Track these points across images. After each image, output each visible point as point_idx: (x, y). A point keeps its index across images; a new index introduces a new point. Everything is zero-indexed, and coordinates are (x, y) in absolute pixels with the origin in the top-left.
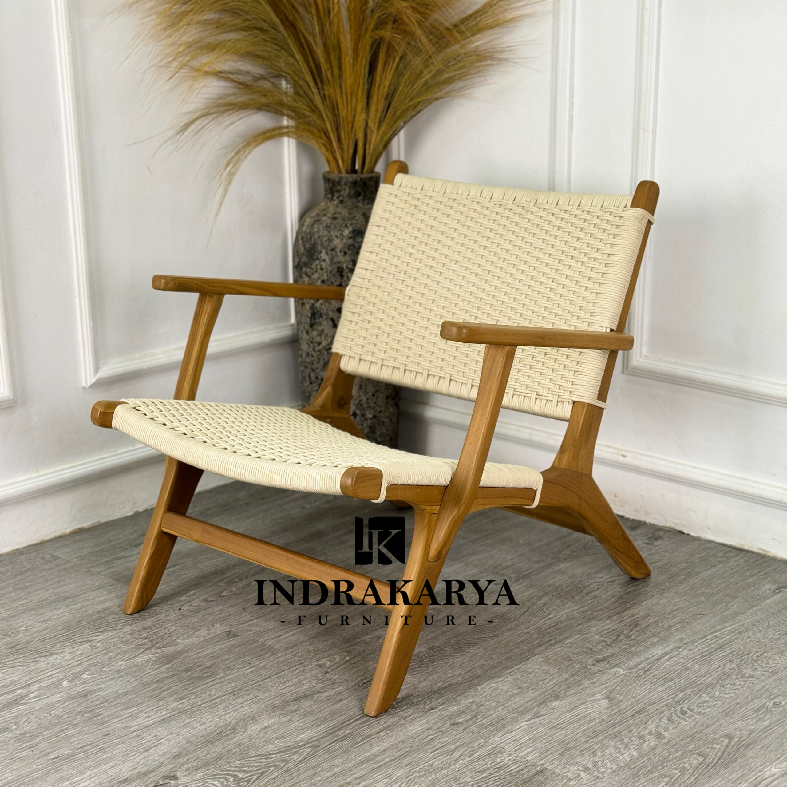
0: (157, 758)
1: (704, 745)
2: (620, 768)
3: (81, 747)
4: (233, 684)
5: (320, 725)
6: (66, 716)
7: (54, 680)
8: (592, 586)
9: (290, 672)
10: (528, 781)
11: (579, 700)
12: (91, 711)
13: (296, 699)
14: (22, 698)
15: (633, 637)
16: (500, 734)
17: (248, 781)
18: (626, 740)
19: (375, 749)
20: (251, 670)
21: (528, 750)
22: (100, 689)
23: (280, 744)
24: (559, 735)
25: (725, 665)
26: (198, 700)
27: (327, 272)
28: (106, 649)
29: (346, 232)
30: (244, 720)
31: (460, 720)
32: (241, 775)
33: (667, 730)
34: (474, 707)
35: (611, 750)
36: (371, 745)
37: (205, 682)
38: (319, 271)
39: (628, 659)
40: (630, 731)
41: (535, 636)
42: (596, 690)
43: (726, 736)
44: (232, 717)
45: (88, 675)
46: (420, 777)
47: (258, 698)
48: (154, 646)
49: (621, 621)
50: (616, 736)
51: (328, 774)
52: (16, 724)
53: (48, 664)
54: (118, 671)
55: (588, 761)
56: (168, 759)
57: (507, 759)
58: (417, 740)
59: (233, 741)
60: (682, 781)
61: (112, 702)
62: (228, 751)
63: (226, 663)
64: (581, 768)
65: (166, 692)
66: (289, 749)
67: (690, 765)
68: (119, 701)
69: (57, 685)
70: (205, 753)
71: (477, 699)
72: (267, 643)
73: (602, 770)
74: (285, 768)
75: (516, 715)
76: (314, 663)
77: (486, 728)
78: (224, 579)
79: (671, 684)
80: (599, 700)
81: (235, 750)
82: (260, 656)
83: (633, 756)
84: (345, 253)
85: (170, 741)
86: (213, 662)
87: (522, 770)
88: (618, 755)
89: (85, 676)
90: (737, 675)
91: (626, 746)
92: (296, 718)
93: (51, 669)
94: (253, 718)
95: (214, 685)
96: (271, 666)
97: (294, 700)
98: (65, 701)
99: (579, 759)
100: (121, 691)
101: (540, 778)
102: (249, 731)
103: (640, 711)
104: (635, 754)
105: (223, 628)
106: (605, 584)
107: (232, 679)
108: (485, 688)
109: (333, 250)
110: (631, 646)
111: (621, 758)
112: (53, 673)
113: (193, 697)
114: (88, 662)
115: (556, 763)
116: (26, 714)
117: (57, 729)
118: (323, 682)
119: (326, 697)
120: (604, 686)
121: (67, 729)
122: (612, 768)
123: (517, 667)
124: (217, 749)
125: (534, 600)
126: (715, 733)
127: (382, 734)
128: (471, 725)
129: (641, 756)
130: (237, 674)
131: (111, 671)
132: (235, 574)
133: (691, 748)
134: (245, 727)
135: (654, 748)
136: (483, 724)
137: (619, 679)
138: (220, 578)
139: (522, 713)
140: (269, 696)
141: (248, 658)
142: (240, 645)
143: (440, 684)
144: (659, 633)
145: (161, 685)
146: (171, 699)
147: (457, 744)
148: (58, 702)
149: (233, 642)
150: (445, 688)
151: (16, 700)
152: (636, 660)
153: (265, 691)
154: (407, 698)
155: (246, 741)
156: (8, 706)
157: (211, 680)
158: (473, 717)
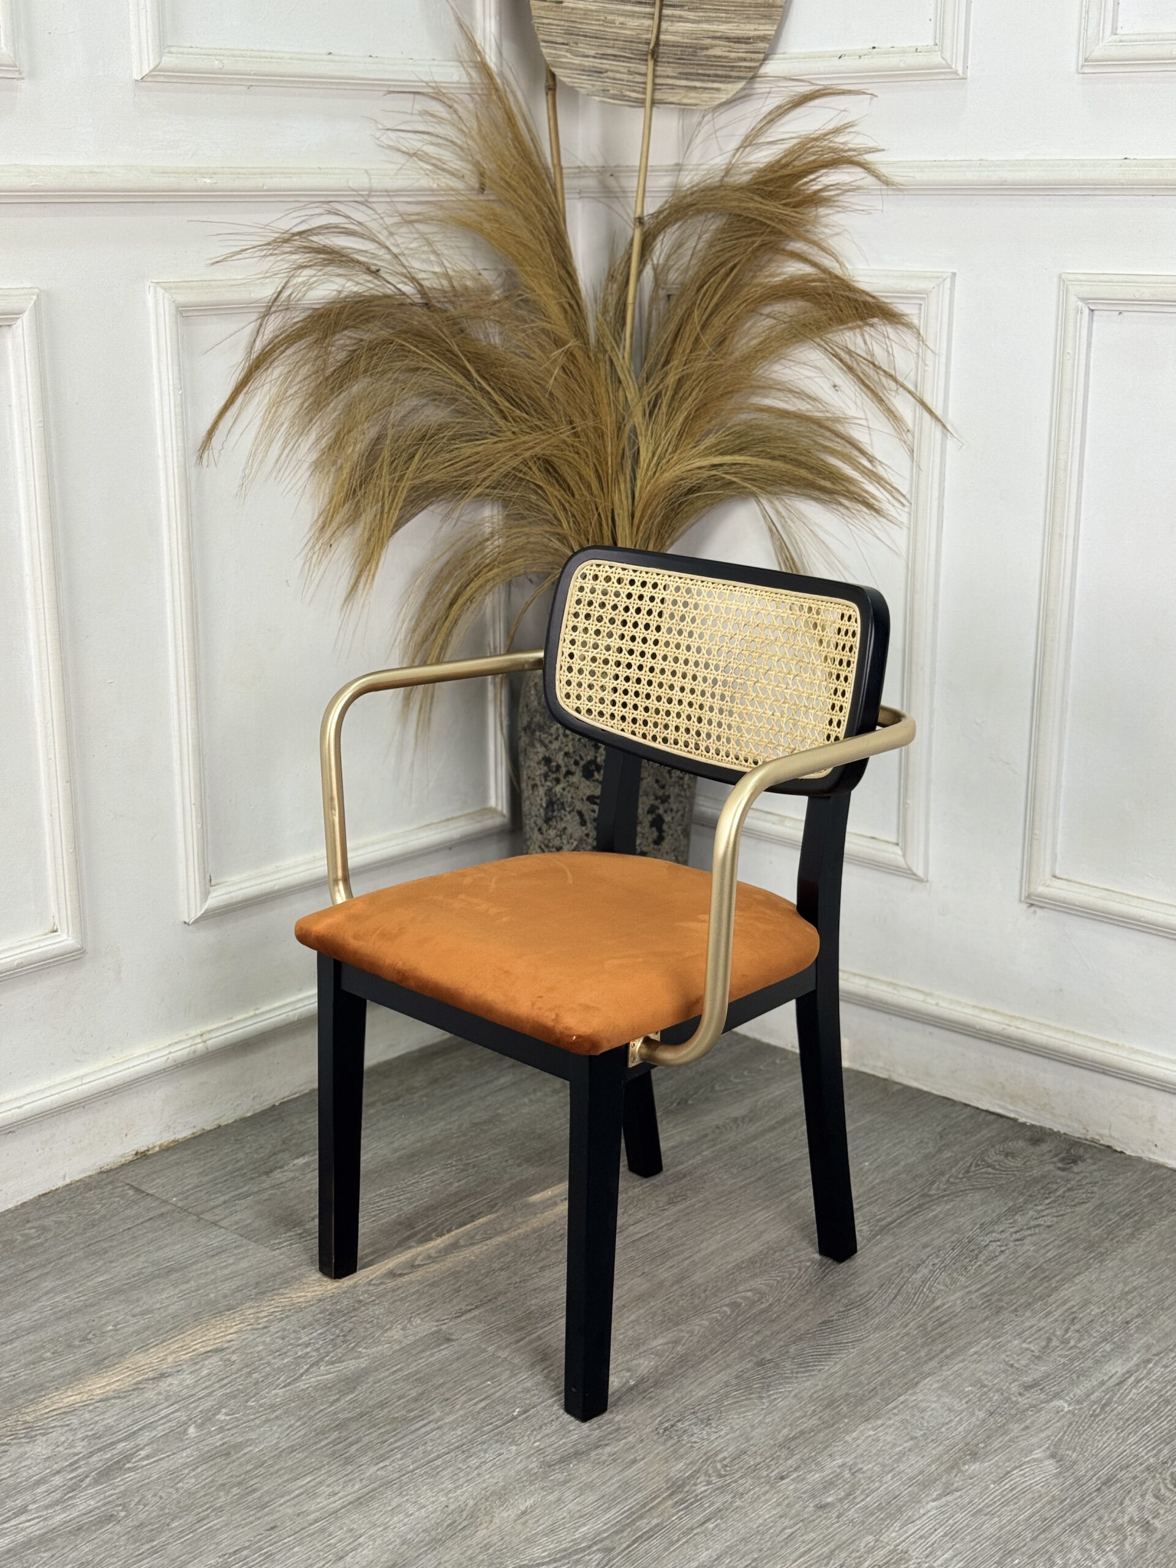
3: (235, 1552)
4: (459, 1432)
5: (609, 1509)
6: (202, 1493)
7: (173, 1424)
8: (991, 1248)
9: (546, 1408)
11: (1009, 1460)
12: (240, 1484)
13: (563, 1460)
14: (128, 1458)
15: (1072, 1343)
16: (897, 1526)
18: (1096, 1535)
19: (705, 1555)
20: (483, 1404)
22: (249, 1442)
23: (550, 1545)
24: (990, 1527)
26: (408, 1461)
28: (247, 1366)
30: (487, 1500)
31: (829, 1500)
33: (1157, 1515)
34: (847, 1475)
35: (1076, 1554)
36: (695, 1546)
37: (413, 1428)
39: (1072, 1383)
40: (1100, 1519)
41: (919, 1341)
42: (1034, 1440)
44: (466, 1494)
45: (226, 1414)
47: (503, 1457)
48: (322, 1359)
49: (1049, 1313)
50: (1079, 1529)
52: (124, 1506)
53: (160, 1393)
54: (273, 1407)
58: (767, 1536)
59: (474, 1541)
61: (271, 1466)
63: (441, 1390)
65: (355, 1447)
68: (282, 1463)
69: (179, 1432)
71: (849, 1460)
75: (916, 1489)
77: (872, 1514)
79: (1147, 1428)
80: (1041, 1461)
81: (480, 1557)
82: (492, 1378)
85: (374, 1540)
86: (420, 1390)
89: (221, 1417)
91: (1099, 1546)
92: (568, 1495)
93: (166, 1404)
94: (502, 1495)
95: (428, 1433)
96: (514, 1397)
97: (559, 1462)
98: (197, 1464)
100: (284, 1445)
102: (497, 1520)
103: (1109, 1480)
105: (427, 1326)
106: (1011, 1244)
107: (454, 1421)
108: (858, 1438)
110: (1072, 1360)
112: (169, 1410)
113: (399, 1456)
114: (223, 1391)
116: (138, 1490)
117: (191, 1518)
119: (610, 1455)
120: (1043, 1435)
121: (208, 1516)
123: (902, 1398)
124: (453, 1554)
125: (905, 1273)
127: (711, 1525)
128: (848, 1509)
129: (1125, 1564)
130: (462, 1412)
131: (261, 1406)
134: (490, 1512)
135: (1143, 1550)
136: (866, 1508)
137: (1066, 1422)
139: (925, 1485)
140: (518, 1454)
141: (475, 1382)
142: (458, 1359)
143: (785, 1431)
144: (1112, 1334)
145: (344, 1434)
146: (364, 1460)
147: (832, 1545)
148: (185, 1465)
149: (445, 1352)
150: (794, 1438)
151: (118, 1462)
152: (1086, 1385)
153: (511, 1444)
154: (739, 1457)
155: (495, 1539)
156: (106, 1473)
157: (421, 1423)
158: (849, 1495)
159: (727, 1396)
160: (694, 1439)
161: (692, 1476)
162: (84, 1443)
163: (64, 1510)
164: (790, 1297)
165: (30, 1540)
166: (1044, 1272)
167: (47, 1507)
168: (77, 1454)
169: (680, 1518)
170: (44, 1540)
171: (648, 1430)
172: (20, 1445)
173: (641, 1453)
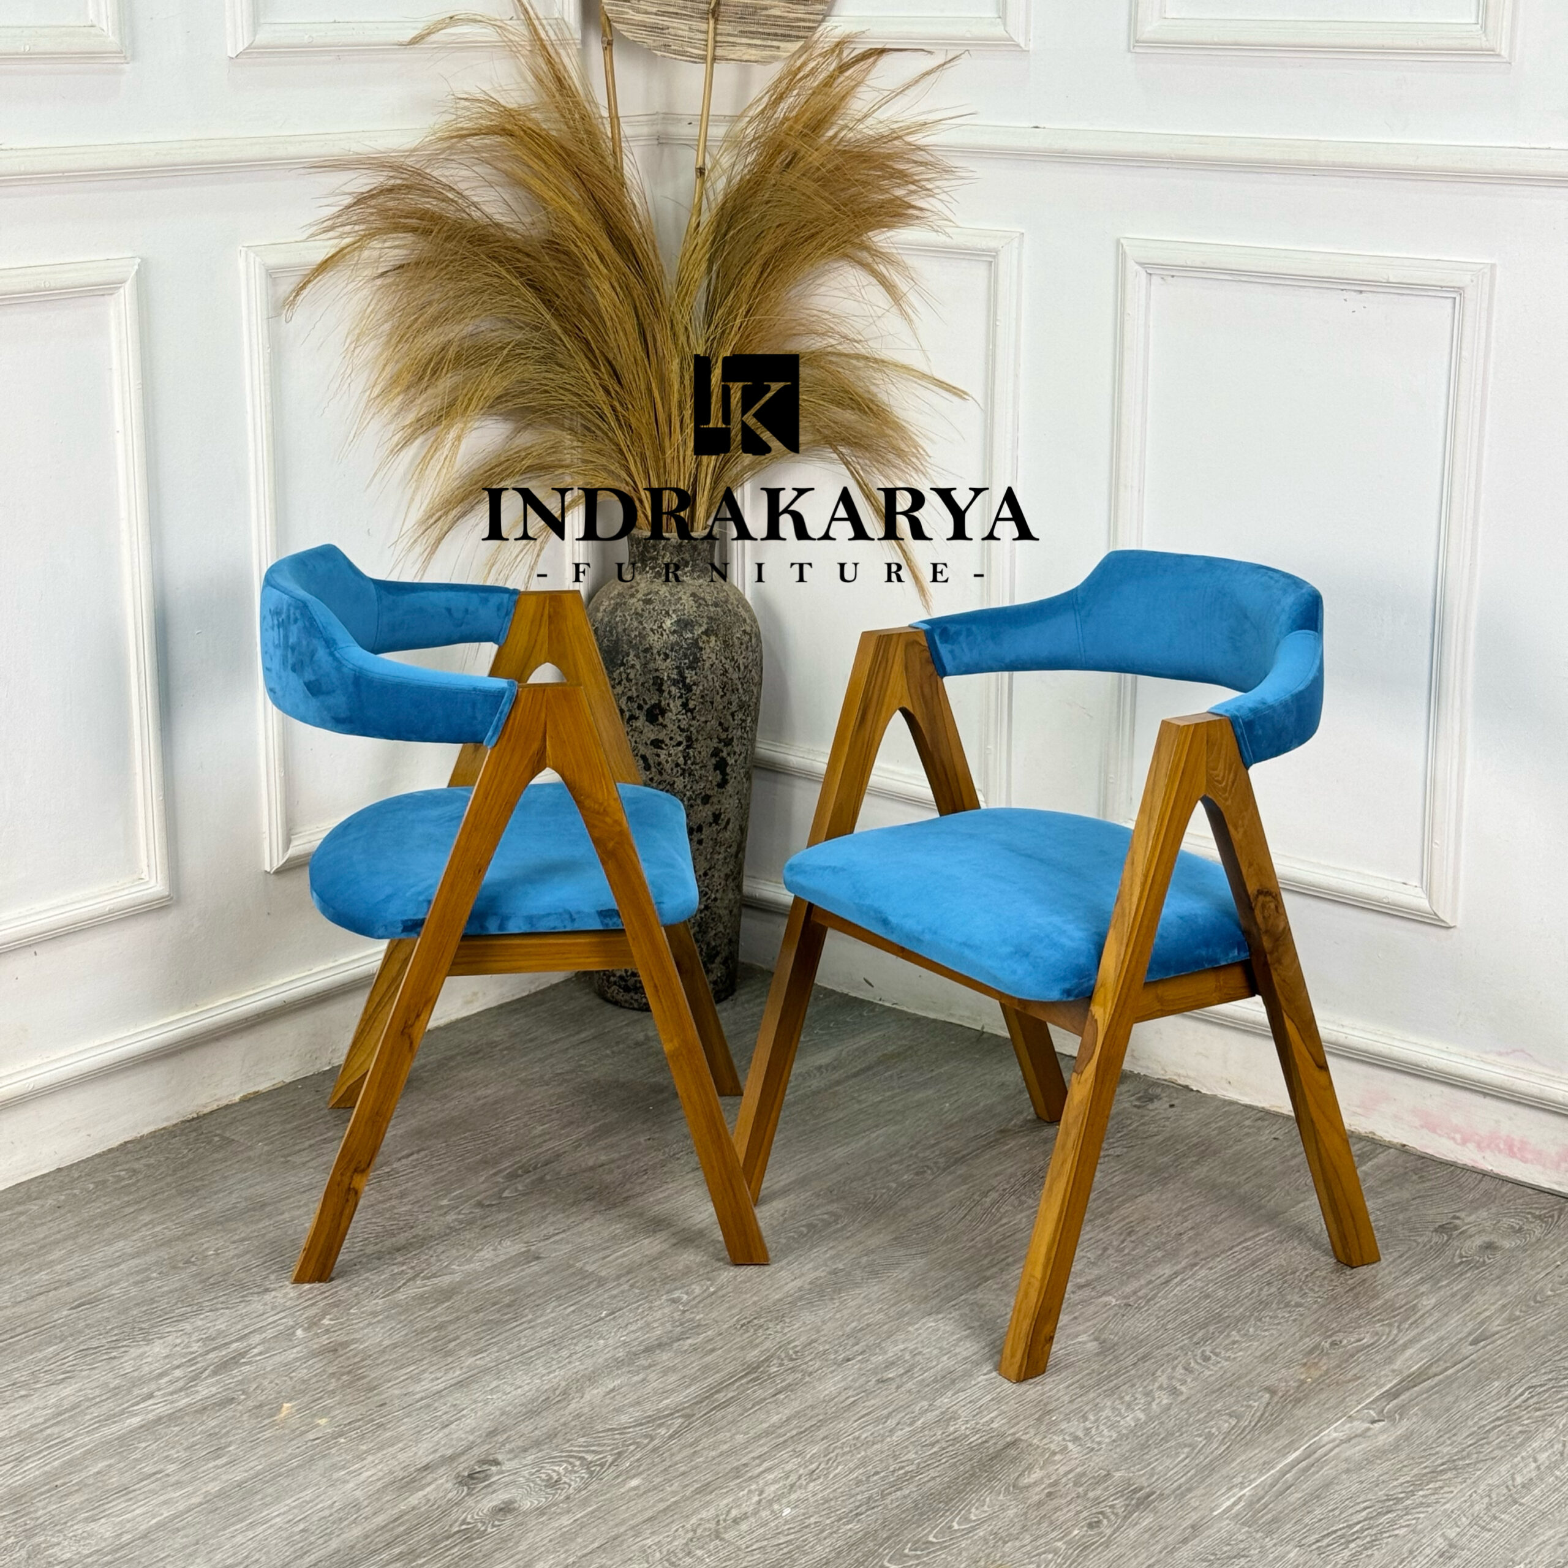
0: (463, 1436)
1: (1237, 1402)
2: (1121, 1437)
3: (350, 1423)
4: (550, 1330)
5: (690, 1385)
6: (314, 1380)
7: (281, 1327)
9: (631, 1311)
10: (996, 1457)
12: (349, 1372)
13: (647, 1350)
14: (243, 1355)
15: (1126, 1251)
16: (949, 1394)
17: (602, 1465)
18: (1127, 1398)
19: (775, 1419)
20: (572, 1308)
21: (992, 1415)
22: (354, 1340)
23: (636, 1413)
25: (1261, 1289)
26: (505, 1352)
27: (637, 684)
29: (668, 623)
30: (578, 1381)
31: (890, 1376)
32: (589, 1457)
33: (1184, 1383)
34: (907, 1357)
35: (1108, 1412)
36: (768, 1412)
37: (507, 1328)
38: (624, 681)
39: (1122, 1284)
40: (1133, 1386)
41: (984, 1252)
42: (1081, 1328)
43: (1268, 1389)
44: (558, 1377)
45: (331, 1320)
46: (844, 1454)
47: (591, 1349)
48: (418, 1275)
49: (1109, 1227)
50: (1113, 1393)
51: (713, 1453)
52: (244, 1392)
53: (265, 1304)
54: (374, 1314)
55: (1075, 1427)
56: (480, 1436)
57: (963, 1428)
58: (832, 1404)
59: (567, 1412)
60: (1208, 1451)
61: (376, 1358)
62: (564, 1424)
63: (533, 1298)
64: (1067, 1438)
65: (454, 1344)
66: (651, 1420)
67: (1219, 1429)
68: (387, 1357)
69: (288, 1335)
70: (531, 1427)
71: (911, 1346)
72: (587, 1268)
73: (1098, 1439)
74: (650, 1447)
75: (969, 1366)
76: (664, 1297)
77: (928, 1385)
78: (500, 1171)
79: (1186, 1317)
80: (1085, 1343)
81: (573, 1423)
82: (581, 1287)
83: (1139, 1420)
84: (667, 656)
85: (476, 1413)
86: (513, 1298)
87: (986, 1442)
88: (1118, 1418)
89: (326, 1322)
90: (1278, 1303)
91: (1129, 1406)
92: (653, 1376)
93: (274, 1312)
94: (592, 1378)
95: (521, 1331)
96: (601, 1302)
97: (644, 1351)
98: (306, 1358)
99: (1064, 1425)
100: (386, 1343)
101: (1013, 1452)
102: (587, 1397)
103: (1143, 1357)
104: (1142, 1416)
105: (517, 1247)
107: (546, 1322)
108: (920, 1328)
109: (646, 651)
110: (1125, 1265)
111: (1122, 1423)
112: (276, 1317)
113: (495, 1349)
114: (325, 1302)
115: (1032, 1431)
116: (255, 1379)
117: (306, 1399)
118: (681, 1324)
119: (691, 1345)
120: (1089, 1323)
121: (321, 1398)
122: (1111, 1437)
123: (963, 1297)
124: (548, 1421)
125: (976, 1197)
126: (1250, 1383)
127: (782, 1396)
128: (907, 1382)
129: (1150, 1419)
130: (553, 1315)
131: (363, 1313)
132: (516, 1163)
133: (1219, 1406)
134: (581, 1390)
135: (1169, 1407)
136: (923, 1380)
137: (1111, 1312)
138: (494, 1171)
140: (606, 1346)
141: (564, 1291)
142: (547, 1273)
143: (854, 1324)
144: (1165, 1244)
145: (443, 1333)
146: (463, 1353)
147: (890, 1409)
148: (296, 1359)
149: (535, 1267)
150: (862, 1329)
151: (234, 1358)
152: (1134, 1285)
153: (599, 1339)
154: (810, 1344)
155: (586, 1410)
156: (223, 1367)
157: (515, 1324)
158: (908, 1371)
159: (801, 1298)
160: (768, 1332)
161: (766, 1360)
162: (200, 1344)
163: (188, 1396)
164: (864, 1218)
165: (160, 1419)
166: (1109, 1193)
167: (172, 1394)
168: (193, 1353)
169: (754, 1392)
170: (173, 1418)
171: (726, 1326)
172: (140, 1346)
173: (720, 1344)
